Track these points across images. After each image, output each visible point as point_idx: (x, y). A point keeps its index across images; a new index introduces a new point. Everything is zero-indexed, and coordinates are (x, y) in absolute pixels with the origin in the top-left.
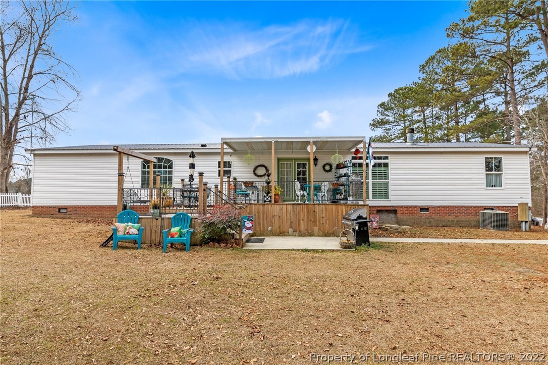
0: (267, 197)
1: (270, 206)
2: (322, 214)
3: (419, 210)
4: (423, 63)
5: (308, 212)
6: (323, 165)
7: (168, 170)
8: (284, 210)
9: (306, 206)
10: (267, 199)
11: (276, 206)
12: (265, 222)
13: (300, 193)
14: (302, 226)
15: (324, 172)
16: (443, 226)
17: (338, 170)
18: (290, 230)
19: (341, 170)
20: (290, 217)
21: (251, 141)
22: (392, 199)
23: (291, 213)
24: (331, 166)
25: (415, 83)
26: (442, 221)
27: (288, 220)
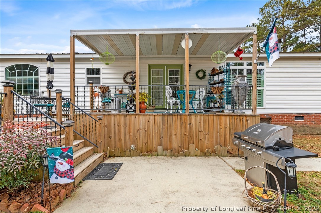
0: (131, 106)
1: (133, 117)
2: (201, 127)
3: (293, 118)
4: (262, 7)
5: (182, 124)
6: (196, 71)
7: (33, 77)
8: (152, 122)
9: (179, 117)
10: (131, 108)
11: (141, 117)
12: (128, 137)
13: (172, 101)
14: (174, 143)
15: (198, 79)
16: (318, 134)
17: (212, 77)
18: (160, 148)
19: (215, 77)
20: (159, 130)
21: (108, 33)
22: (267, 107)
23: (160, 126)
24: (204, 73)
25: (254, 24)
26: (317, 129)
27: (157, 135)
